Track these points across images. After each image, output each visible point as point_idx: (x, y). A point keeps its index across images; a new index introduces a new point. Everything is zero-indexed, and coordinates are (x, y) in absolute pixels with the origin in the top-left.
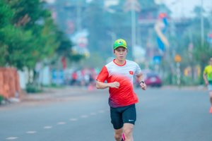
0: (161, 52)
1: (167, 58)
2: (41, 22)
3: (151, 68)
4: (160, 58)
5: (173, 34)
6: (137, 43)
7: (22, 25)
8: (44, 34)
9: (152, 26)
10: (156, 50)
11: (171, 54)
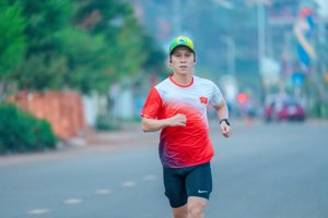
0: (304, 68)
1: (314, 77)
2: (117, 22)
3: (289, 92)
4: (303, 77)
5: (322, 40)
6: (266, 54)
7: (89, 26)
8: (123, 41)
9: (290, 28)
10: (296, 65)
11: (319, 70)
